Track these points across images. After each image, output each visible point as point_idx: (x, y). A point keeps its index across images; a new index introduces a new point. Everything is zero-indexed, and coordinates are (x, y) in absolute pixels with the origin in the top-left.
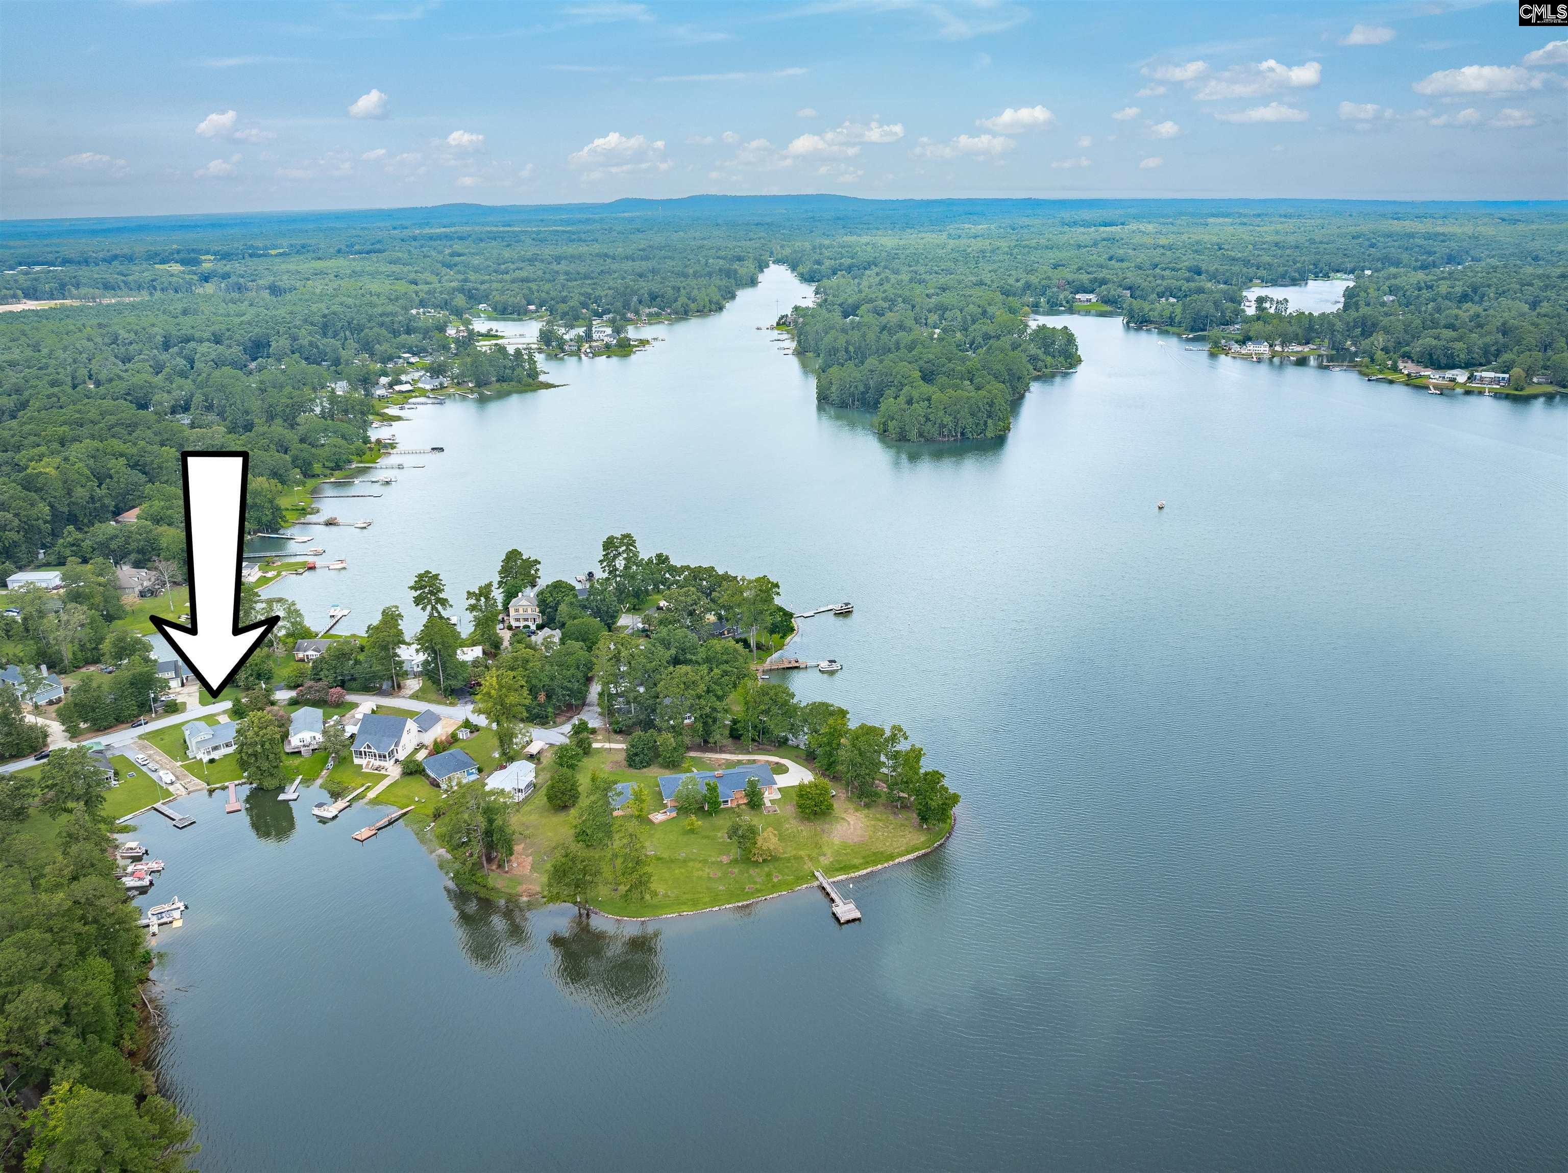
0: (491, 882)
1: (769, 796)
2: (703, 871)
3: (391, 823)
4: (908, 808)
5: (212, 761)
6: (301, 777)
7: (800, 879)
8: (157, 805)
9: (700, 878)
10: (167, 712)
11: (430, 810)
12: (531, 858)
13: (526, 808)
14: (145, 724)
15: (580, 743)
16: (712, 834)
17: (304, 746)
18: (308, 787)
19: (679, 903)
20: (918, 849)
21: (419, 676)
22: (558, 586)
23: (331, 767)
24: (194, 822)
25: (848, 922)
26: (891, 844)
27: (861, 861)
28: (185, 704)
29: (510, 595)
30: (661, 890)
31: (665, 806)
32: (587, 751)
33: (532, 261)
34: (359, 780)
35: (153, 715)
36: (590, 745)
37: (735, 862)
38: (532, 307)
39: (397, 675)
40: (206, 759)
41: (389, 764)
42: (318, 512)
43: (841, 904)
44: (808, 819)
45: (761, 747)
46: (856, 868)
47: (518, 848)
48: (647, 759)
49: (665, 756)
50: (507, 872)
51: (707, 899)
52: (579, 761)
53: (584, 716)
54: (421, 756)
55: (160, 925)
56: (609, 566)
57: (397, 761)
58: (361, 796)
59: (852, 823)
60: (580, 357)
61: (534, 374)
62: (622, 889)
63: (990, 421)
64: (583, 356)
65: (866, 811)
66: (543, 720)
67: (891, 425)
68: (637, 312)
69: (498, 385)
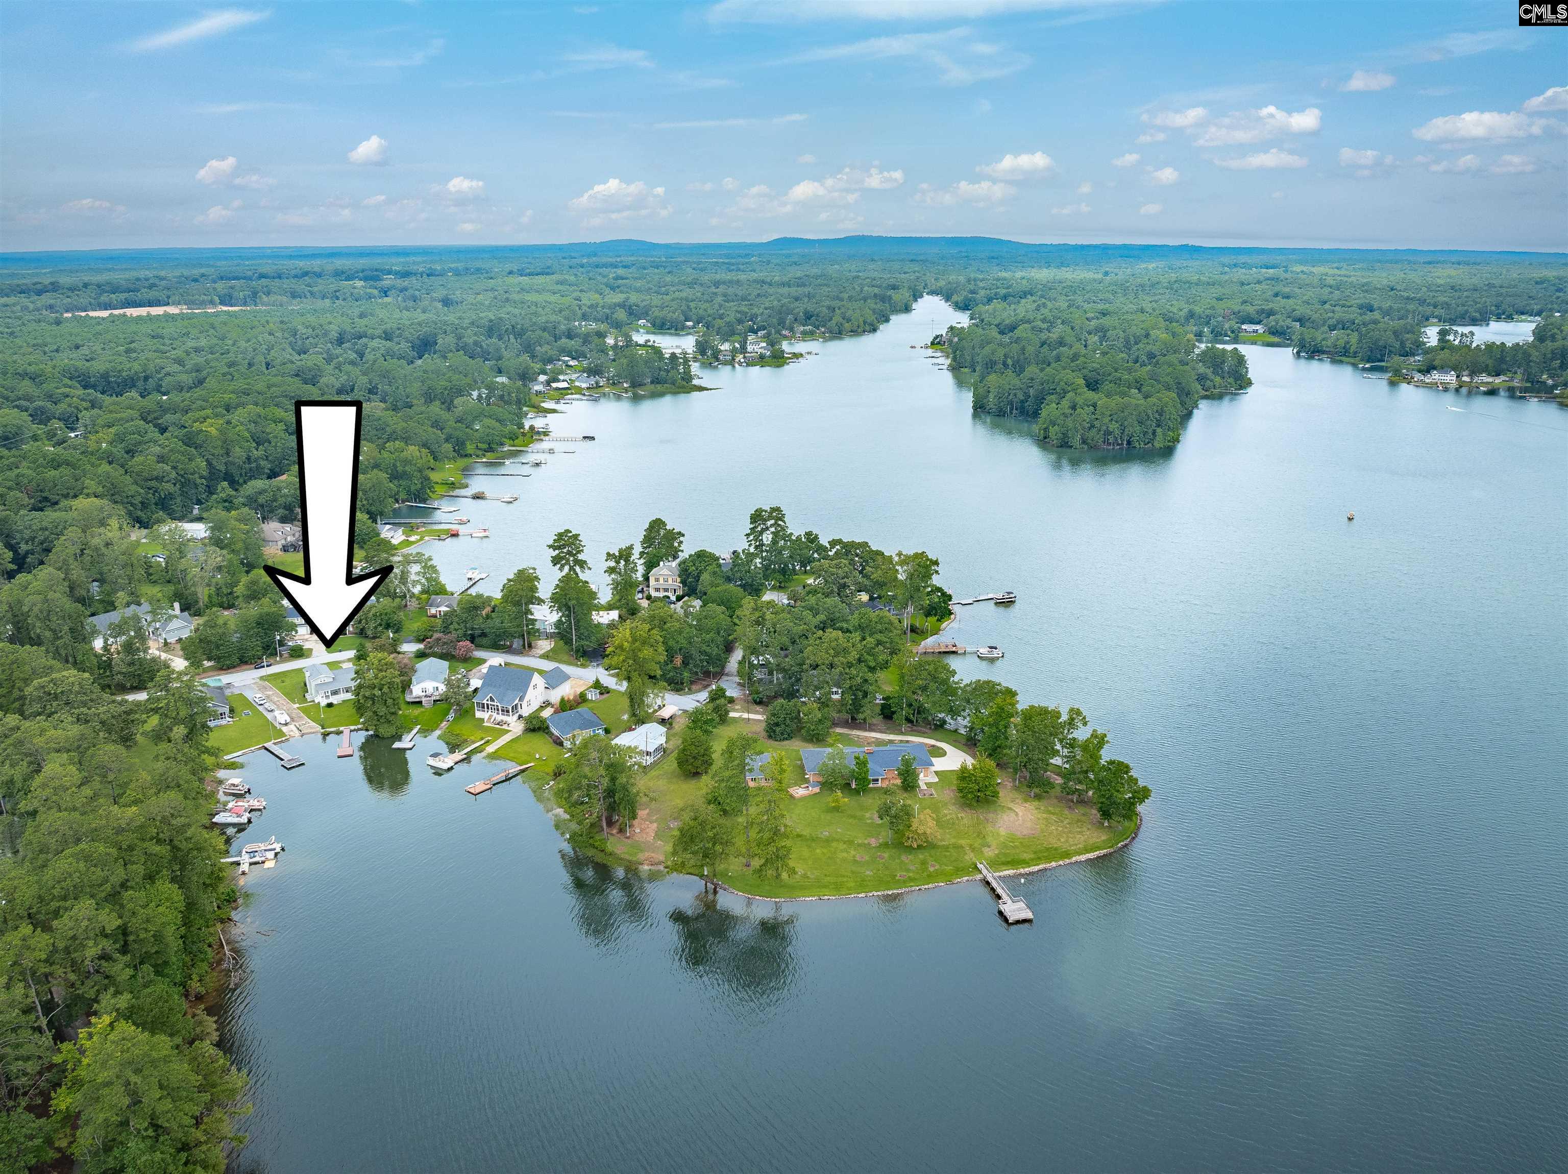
0: (609, 847)
1: (925, 779)
2: (848, 852)
3: (508, 779)
4: (1085, 802)
5: (330, 705)
6: (419, 727)
7: (960, 871)
8: (268, 745)
9: (844, 860)
10: (292, 656)
11: (550, 768)
12: (655, 825)
13: (653, 773)
14: (268, 666)
15: (716, 709)
16: (859, 813)
17: (426, 696)
18: (426, 737)
19: (818, 885)
20: (1099, 848)
21: (552, 637)
22: (701, 555)
23: (451, 719)
24: (303, 764)
25: (1018, 922)
26: (1067, 841)
27: (1032, 856)
28: (311, 650)
29: (651, 565)
30: (800, 870)
31: (807, 781)
32: (723, 719)
33: (691, 285)
34: (479, 734)
35: (278, 659)
36: (727, 712)
37: (885, 845)
38: (690, 324)
39: (529, 633)
40: (324, 702)
41: (512, 719)
42: (467, 487)
43: (1009, 902)
44: (970, 806)
45: (915, 728)
46: (1026, 863)
47: (642, 813)
48: (788, 730)
49: (809, 729)
50: (628, 838)
51: (852, 884)
52: (715, 727)
53: (723, 684)
54: (547, 713)
55: (251, 864)
56: (756, 540)
57: (520, 717)
58: (479, 750)
59: (1020, 814)
60: (734, 367)
61: (688, 377)
62: (756, 863)
63: (1159, 430)
64: (737, 365)
65: (1036, 803)
66: (677, 686)
67: (1053, 430)
68: (791, 329)
69: (652, 386)
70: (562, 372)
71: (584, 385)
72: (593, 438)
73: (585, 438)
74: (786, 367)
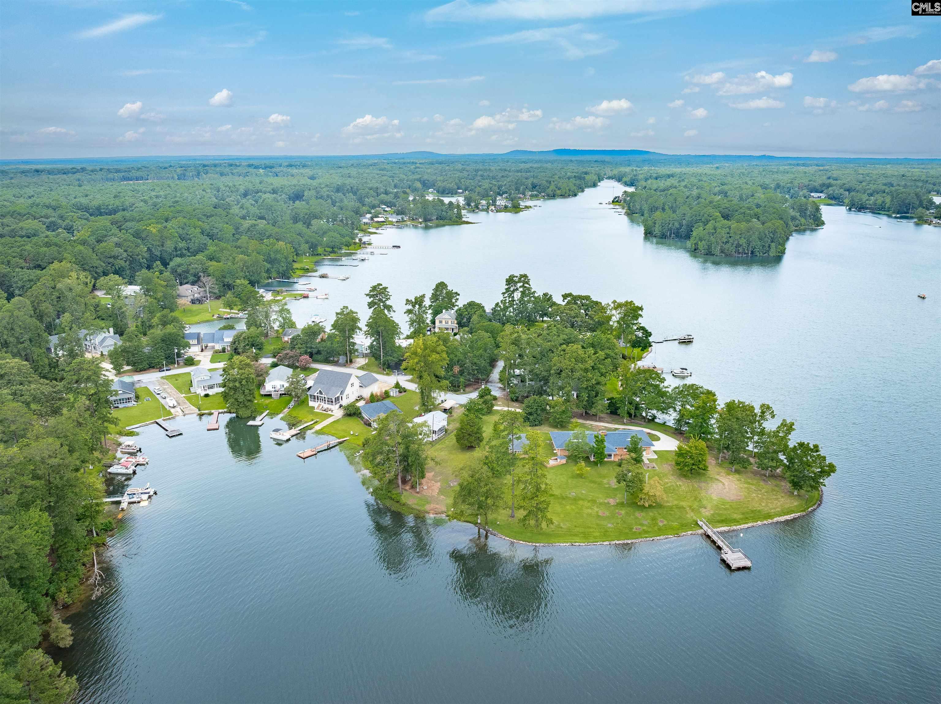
0: (403, 499)
1: (647, 456)
2: (592, 509)
3: (329, 448)
4: (777, 476)
5: (207, 396)
6: (268, 411)
7: (685, 526)
8: (160, 421)
9: (590, 515)
10: (186, 364)
11: (360, 442)
12: (439, 484)
13: (438, 446)
14: (169, 370)
15: (484, 404)
16: (598, 480)
17: (275, 391)
18: (272, 418)
19: (570, 534)
20: (793, 512)
21: (366, 356)
22: (472, 305)
23: (291, 407)
24: (181, 434)
25: (739, 569)
26: (767, 505)
27: (741, 516)
28: (199, 361)
29: (436, 312)
30: (555, 520)
31: (555, 455)
32: (490, 411)
34: (311, 417)
35: (176, 366)
36: (492, 406)
37: (621, 505)
38: (460, 191)
39: (351, 354)
40: (203, 393)
41: (335, 408)
42: (316, 271)
43: (730, 552)
44: (685, 476)
45: (634, 420)
46: (737, 522)
47: (429, 475)
48: (539, 418)
49: (555, 417)
50: (418, 493)
51: (598, 534)
52: (483, 415)
53: (489, 386)
54: (361, 404)
55: (130, 503)
56: (509, 297)
57: (341, 406)
58: (309, 427)
59: (726, 484)
60: (488, 212)
61: (460, 216)
62: (521, 514)
63: (773, 245)
64: (490, 212)
65: (737, 476)
66: (455, 388)
67: (701, 245)
68: (524, 194)
69: (437, 221)
70: (380, 213)
71: (394, 220)
72: (399, 247)
73: (394, 246)
74: (521, 213)
